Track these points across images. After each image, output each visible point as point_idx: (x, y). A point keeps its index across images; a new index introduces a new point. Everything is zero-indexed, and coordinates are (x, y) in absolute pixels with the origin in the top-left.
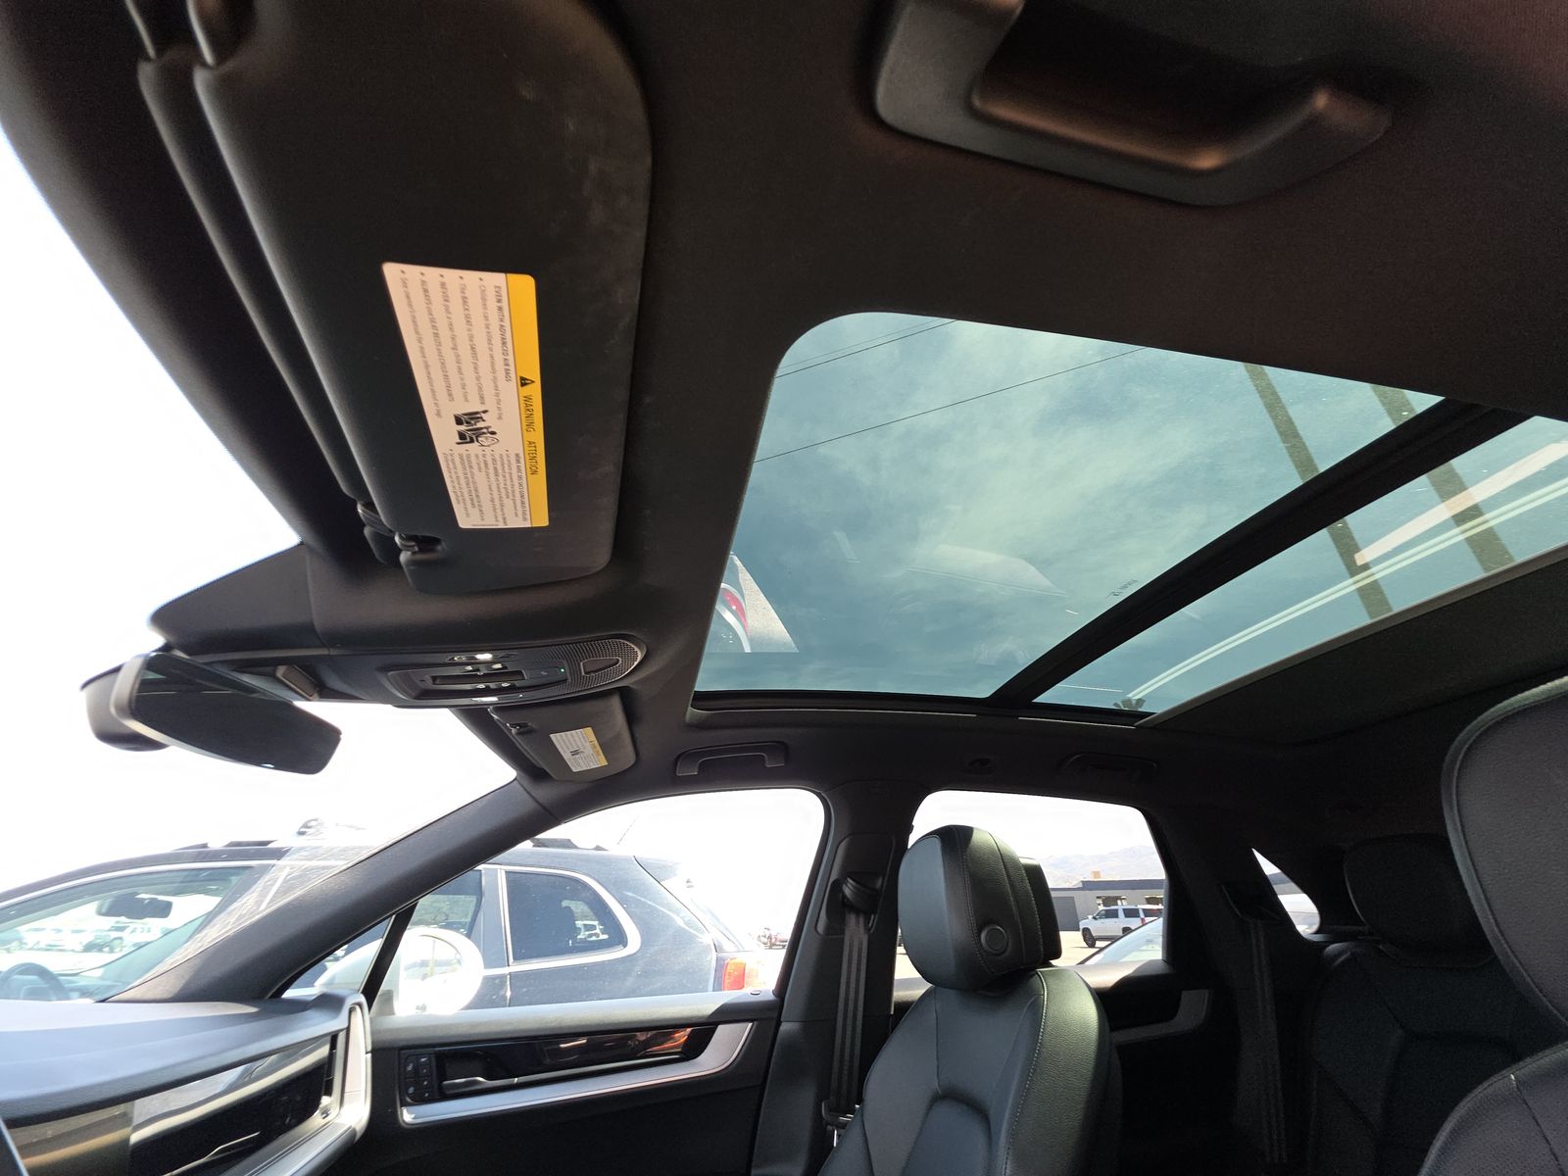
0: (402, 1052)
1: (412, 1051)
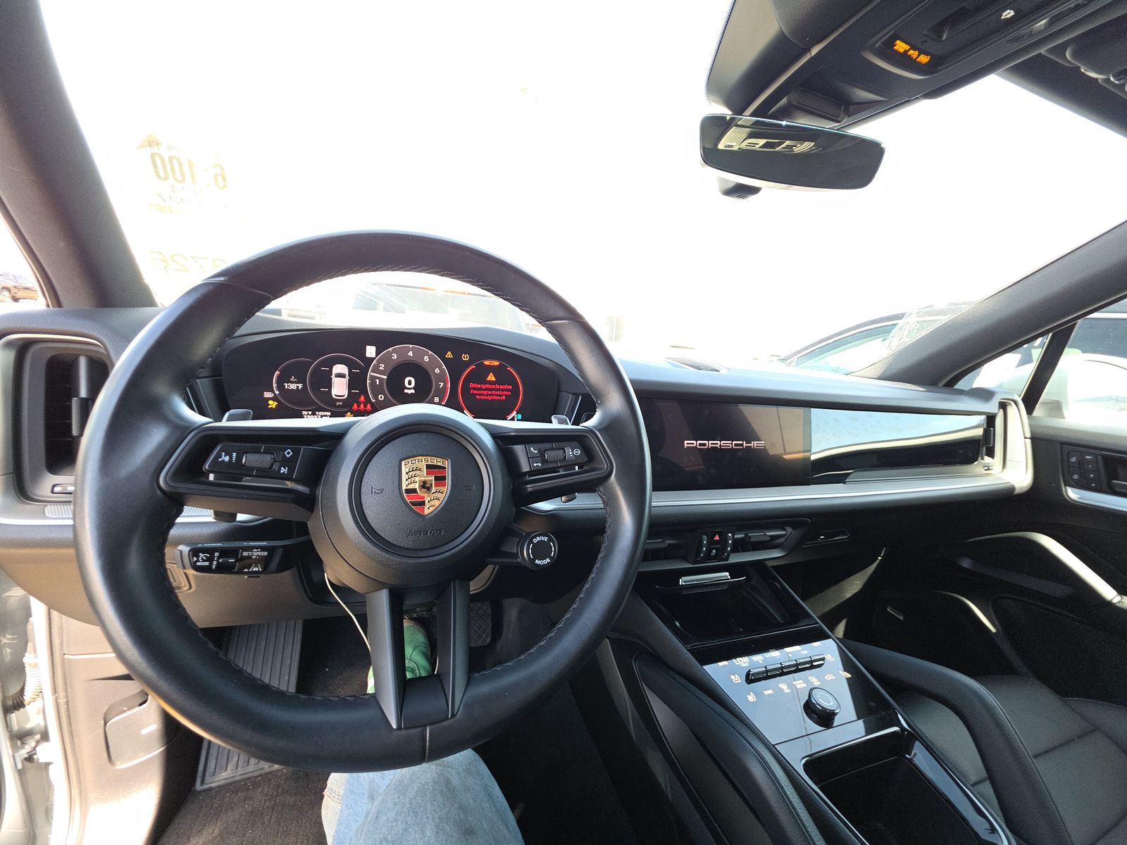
0: (1064, 446)
1: (1077, 448)
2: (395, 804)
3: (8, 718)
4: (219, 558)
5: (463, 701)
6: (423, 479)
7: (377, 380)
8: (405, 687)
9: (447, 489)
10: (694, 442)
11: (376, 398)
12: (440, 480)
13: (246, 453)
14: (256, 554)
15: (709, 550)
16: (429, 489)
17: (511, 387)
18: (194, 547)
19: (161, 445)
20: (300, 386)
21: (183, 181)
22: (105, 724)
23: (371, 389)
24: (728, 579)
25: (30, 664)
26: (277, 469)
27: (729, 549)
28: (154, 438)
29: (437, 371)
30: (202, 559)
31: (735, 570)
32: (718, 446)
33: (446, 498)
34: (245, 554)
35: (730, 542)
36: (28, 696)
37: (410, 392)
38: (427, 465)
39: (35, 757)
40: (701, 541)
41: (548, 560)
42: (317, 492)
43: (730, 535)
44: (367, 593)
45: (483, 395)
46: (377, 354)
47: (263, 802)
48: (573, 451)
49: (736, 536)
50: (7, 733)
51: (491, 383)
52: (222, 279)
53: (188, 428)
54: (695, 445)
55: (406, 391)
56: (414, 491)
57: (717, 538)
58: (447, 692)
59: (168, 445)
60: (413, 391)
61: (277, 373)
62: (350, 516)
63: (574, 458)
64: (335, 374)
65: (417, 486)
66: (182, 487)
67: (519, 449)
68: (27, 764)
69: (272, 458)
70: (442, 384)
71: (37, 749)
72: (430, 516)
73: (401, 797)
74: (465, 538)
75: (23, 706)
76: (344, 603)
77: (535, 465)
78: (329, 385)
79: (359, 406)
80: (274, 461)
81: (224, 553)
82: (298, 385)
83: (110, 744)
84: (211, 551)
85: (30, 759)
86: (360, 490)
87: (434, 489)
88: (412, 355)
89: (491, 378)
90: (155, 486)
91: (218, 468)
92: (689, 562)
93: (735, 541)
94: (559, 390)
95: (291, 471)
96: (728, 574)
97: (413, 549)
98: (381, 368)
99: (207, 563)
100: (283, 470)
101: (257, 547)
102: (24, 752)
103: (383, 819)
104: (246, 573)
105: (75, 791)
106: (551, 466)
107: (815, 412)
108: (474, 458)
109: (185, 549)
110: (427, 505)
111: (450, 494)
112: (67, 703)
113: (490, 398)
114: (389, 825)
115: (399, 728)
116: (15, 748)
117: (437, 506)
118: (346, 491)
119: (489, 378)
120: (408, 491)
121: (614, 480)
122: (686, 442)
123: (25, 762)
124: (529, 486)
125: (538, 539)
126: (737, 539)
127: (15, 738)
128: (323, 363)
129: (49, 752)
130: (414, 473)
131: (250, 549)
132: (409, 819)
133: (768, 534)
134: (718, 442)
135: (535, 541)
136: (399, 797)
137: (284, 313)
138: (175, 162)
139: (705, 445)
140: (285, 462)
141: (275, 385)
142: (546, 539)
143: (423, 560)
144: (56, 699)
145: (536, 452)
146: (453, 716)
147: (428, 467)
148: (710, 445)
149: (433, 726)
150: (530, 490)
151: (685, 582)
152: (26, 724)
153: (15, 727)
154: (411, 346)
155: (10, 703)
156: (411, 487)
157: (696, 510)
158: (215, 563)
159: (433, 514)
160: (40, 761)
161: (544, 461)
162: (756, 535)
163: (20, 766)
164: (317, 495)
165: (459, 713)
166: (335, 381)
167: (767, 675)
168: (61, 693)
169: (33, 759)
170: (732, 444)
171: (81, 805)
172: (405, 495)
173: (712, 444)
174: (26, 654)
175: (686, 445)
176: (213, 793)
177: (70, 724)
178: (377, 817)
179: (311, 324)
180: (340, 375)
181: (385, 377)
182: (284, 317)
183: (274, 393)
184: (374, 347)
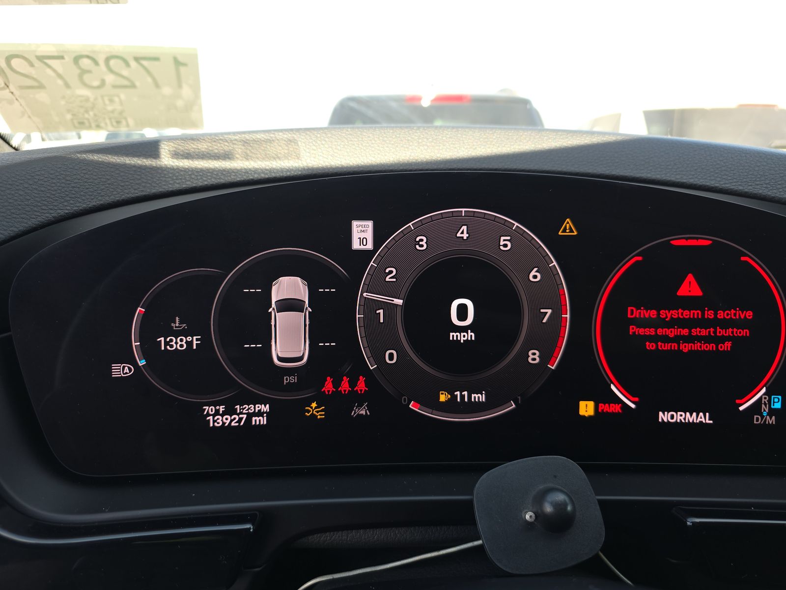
7: (381, 312)
11: (379, 358)
17: (749, 314)
20: (196, 341)
23: (367, 336)
29: (535, 275)
37: (463, 337)
45: (666, 339)
46: (377, 242)
51: (689, 303)
55: (453, 335)
60: (471, 335)
61: (140, 310)
64: (278, 303)
70: (549, 311)
78: (265, 334)
79: (337, 384)
82: (189, 339)
88: (465, 236)
89: (690, 287)
98: (388, 279)
113: (685, 348)
119: (683, 291)
128: (250, 276)
137: (165, 151)
141: (135, 343)
154: (462, 210)
166: (280, 321)
179: (224, 172)
180: (289, 305)
181: (400, 302)
182: (166, 160)
183: (135, 364)
184: (370, 224)
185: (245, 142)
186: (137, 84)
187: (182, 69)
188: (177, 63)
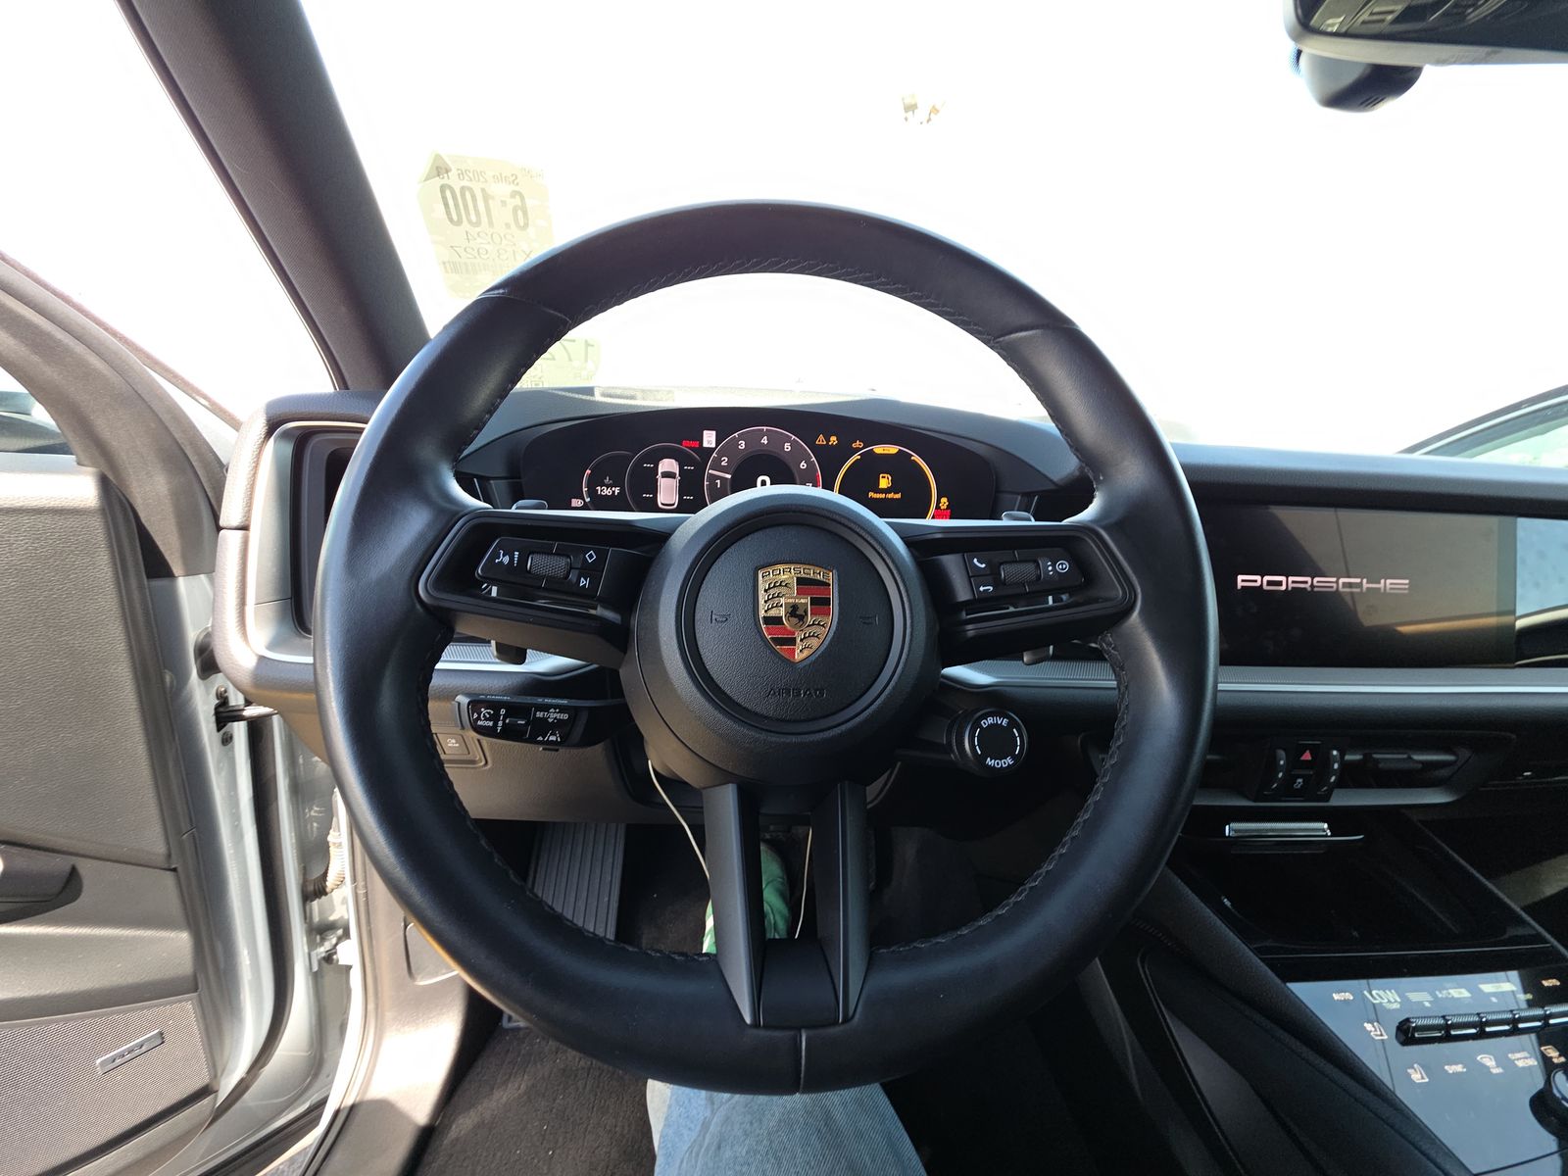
2: (746, 1134)
3: (308, 907)
4: (505, 717)
5: (864, 992)
6: (790, 601)
7: (718, 481)
8: (764, 952)
9: (832, 619)
10: (1258, 578)
12: (819, 603)
13: (533, 553)
14: (553, 716)
15: (1290, 779)
16: (802, 618)
18: (474, 698)
19: (421, 536)
20: (617, 490)
21: (478, 224)
22: (406, 927)
24: (1326, 836)
25: (334, 844)
26: (575, 580)
27: (1333, 779)
28: (411, 525)
29: (804, 465)
30: (484, 716)
31: (1339, 819)
32: (1307, 586)
33: (831, 635)
34: (539, 714)
35: (1336, 766)
36: (330, 882)
38: (797, 578)
39: (335, 957)
40: (1274, 760)
41: (1009, 761)
42: (632, 622)
43: (1335, 753)
44: (704, 788)
46: (718, 443)
47: (577, 1060)
48: (1054, 565)
49: (1348, 757)
50: (305, 926)
52: (501, 291)
53: (457, 513)
54: (1258, 584)
56: (777, 620)
57: (1307, 756)
58: (834, 971)
59: (430, 536)
61: (588, 471)
62: (678, 656)
63: (1057, 578)
64: (662, 473)
65: (782, 612)
66: (450, 600)
67: (951, 563)
68: (325, 965)
69: (567, 564)
71: (338, 947)
72: (805, 663)
73: (755, 1125)
74: (859, 710)
75: (326, 894)
76: (675, 806)
77: (982, 589)
78: (654, 489)
80: (571, 568)
81: (513, 710)
82: (613, 489)
83: (410, 953)
84: (495, 706)
85: (329, 958)
86: (694, 616)
87: (810, 619)
88: (766, 442)
90: (413, 594)
91: (496, 575)
92: (1248, 798)
93: (1344, 765)
94: (998, 491)
95: (594, 584)
96: (1326, 826)
97: (778, 720)
98: (723, 464)
99: (491, 724)
100: (583, 582)
101: (555, 707)
102: (322, 950)
103: (728, 1154)
104: (540, 743)
105: (371, 1006)
106: (1010, 591)
107: (1524, 525)
108: (876, 570)
109: (463, 700)
110: (799, 646)
111: (837, 629)
112: (366, 894)
114: (738, 1168)
115: (756, 1024)
116: (312, 945)
117: (814, 648)
118: (673, 615)
120: (767, 620)
121: (1138, 620)
122: (1240, 578)
123: (323, 962)
124: (970, 627)
125: (990, 720)
126: (1352, 763)
127: (314, 933)
128: (647, 458)
129: (348, 953)
130: (776, 591)
131: (546, 708)
132: (769, 1166)
133: (1416, 757)
134: (1309, 579)
135: (985, 723)
136: (751, 1123)
138: (468, 196)
139: (1279, 583)
140: (586, 570)
141: (584, 490)
142: (1005, 722)
143: (794, 739)
144: (356, 887)
145: (983, 566)
146: (846, 1020)
147: (800, 581)
148: (1291, 585)
149: (812, 1032)
150: (971, 634)
151: (1236, 831)
152: (331, 915)
153: (316, 919)
154: (765, 428)
155: (311, 888)
156: (773, 613)
157: (1268, 701)
158: (500, 723)
159: (807, 662)
160: (340, 963)
161: (997, 582)
162: (1388, 758)
163: (315, 968)
164: (632, 626)
165: (857, 1016)
166: (663, 483)
167: (1446, 1033)
168: (361, 883)
169: (333, 960)
170: (1337, 582)
171: (376, 1028)
172: (763, 626)
173: (1293, 582)
174: (331, 831)
175: (1240, 584)
176: (521, 1033)
177: (369, 922)
178: (719, 1147)
179: (631, 406)
180: (668, 475)
181: (729, 476)
182: (598, 397)
183: (584, 500)
184: (714, 433)
185: (643, 391)
186: (556, 357)
187: (589, 348)
188: (587, 344)
